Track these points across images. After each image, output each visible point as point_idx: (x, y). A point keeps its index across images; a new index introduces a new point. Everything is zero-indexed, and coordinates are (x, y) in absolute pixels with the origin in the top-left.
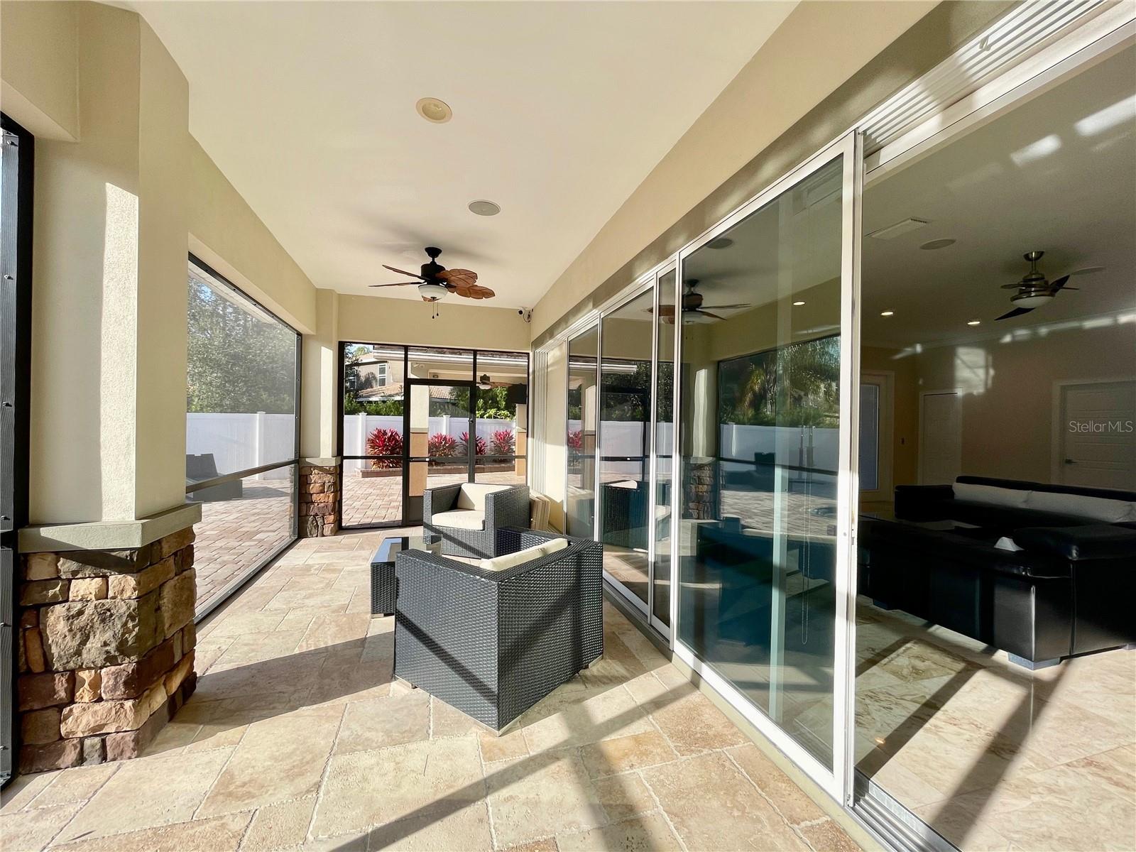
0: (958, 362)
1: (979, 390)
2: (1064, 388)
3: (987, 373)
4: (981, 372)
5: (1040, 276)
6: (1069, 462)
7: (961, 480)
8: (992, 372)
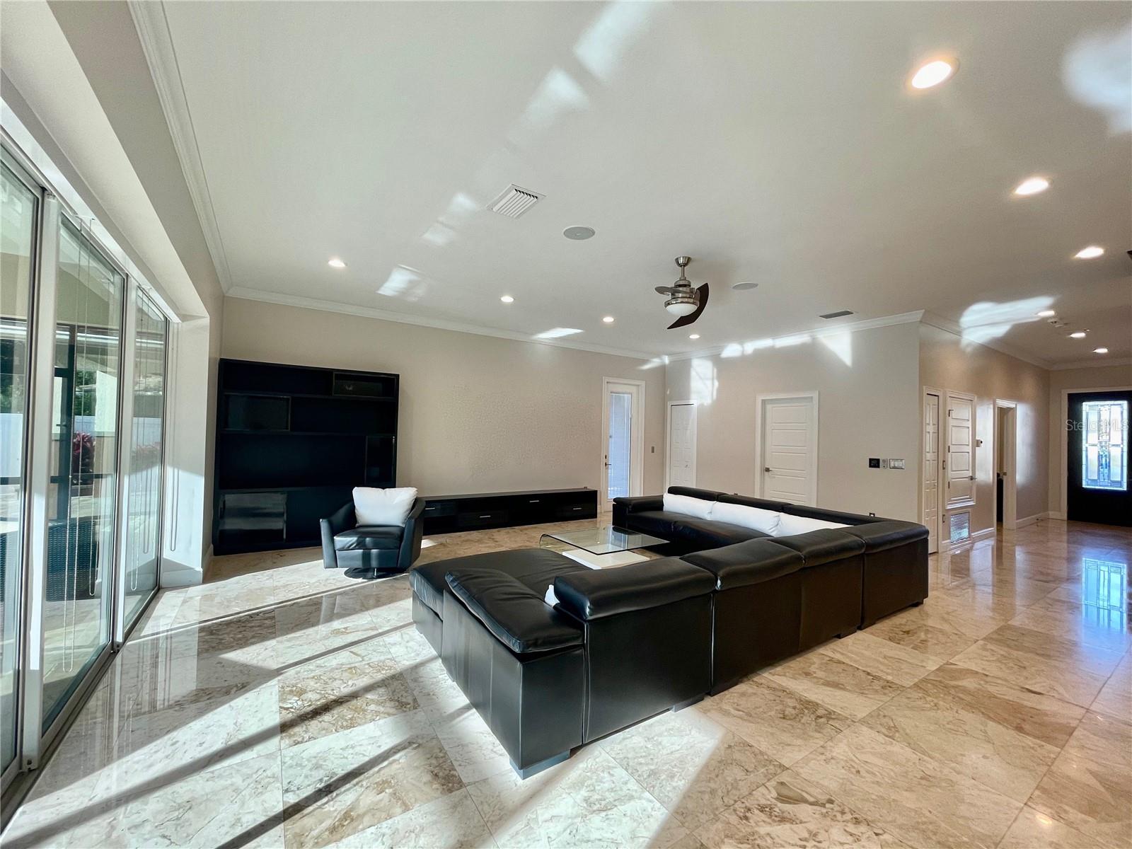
0: (693, 373)
1: (708, 401)
2: (764, 402)
3: (713, 384)
4: (709, 383)
5: (686, 283)
6: (768, 470)
7: (673, 491)
8: (716, 384)
